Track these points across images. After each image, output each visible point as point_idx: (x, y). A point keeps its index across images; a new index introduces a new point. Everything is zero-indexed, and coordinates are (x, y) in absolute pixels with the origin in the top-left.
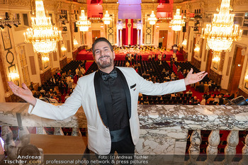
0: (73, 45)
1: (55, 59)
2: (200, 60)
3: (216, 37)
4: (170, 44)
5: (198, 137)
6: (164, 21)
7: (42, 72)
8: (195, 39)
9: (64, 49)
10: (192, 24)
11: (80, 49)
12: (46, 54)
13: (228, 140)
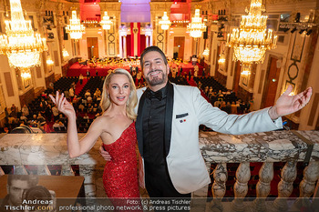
0: (62, 57)
1: (39, 76)
2: (225, 74)
3: (245, 44)
4: (187, 55)
5: (223, 172)
6: (180, 25)
7: (22, 93)
8: (219, 48)
9: (50, 62)
10: (215, 28)
11: (71, 62)
12: (26, 69)
13: (260, 174)
